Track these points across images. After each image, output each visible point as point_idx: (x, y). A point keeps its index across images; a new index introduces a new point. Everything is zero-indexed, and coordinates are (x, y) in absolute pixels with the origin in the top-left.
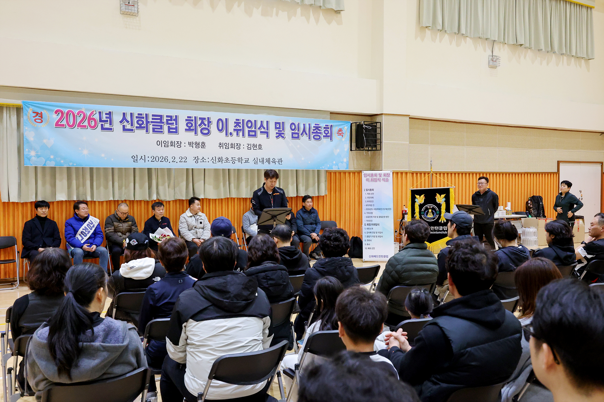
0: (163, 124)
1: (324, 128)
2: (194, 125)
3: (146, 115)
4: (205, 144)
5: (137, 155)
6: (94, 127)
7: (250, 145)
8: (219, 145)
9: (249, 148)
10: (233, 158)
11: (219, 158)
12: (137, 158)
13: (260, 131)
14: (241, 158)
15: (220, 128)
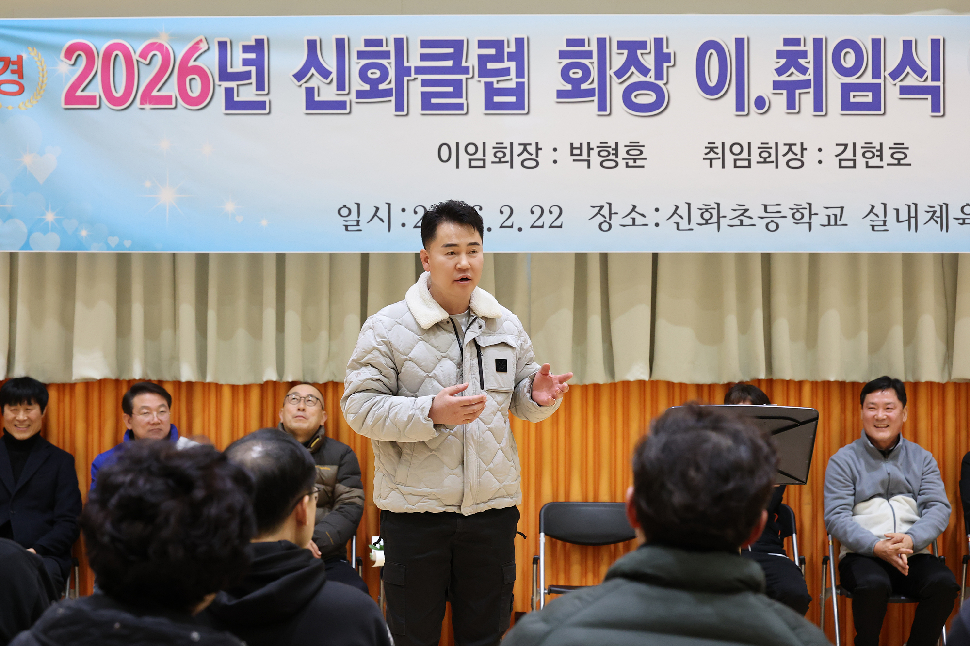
0: (463, 77)
2: (594, 73)
3: (399, 42)
4: (641, 152)
5: (358, 205)
6: (198, 102)
7: (850, 148)
8: (706, 154)
9: (844, 164)
10: (769, 209)
11: (707, 210)
12: (359, 217)
13: (901, 87)
14: (807, 206)
15: (713, 80)
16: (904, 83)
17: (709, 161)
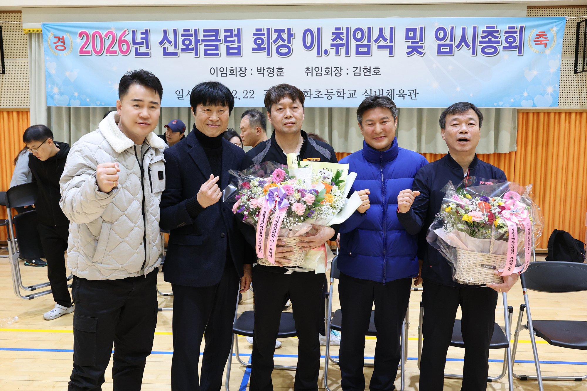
0: (218, 43)
1: (506, 32)
2: (266, 42)
3: (196, 31)
4: (282, 71)
5: (182, 90)
6: (126, 53)
7: (359, 68)
8: (306, 71)
9: (356, 74)
10: (329, 91)
11: (306, 92)
12: (183, 94)
13: (378, 46)
14: (342, 90)
15: (308, 44)
16: (379, 44)
17: (307, 74)
